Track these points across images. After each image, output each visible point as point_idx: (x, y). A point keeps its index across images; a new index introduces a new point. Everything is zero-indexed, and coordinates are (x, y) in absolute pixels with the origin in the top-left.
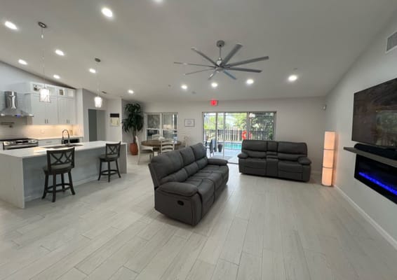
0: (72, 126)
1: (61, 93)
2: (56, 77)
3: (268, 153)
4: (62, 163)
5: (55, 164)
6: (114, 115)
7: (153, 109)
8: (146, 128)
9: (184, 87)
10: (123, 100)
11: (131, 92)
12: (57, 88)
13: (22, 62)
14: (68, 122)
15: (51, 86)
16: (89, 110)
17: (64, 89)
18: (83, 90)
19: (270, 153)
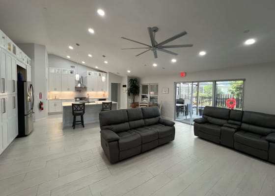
0: (105, 92)
1: (100, 75)
2: (97, 67)
3: (230, 121)
4: (78, 110)
5: (75, 110)
6: (124, 86)
7: (145, 82)
8: (141, 94)
9: (155, 65)
10: (128, 77)
11: (129, 71)
12: (98, 73)
13: (83, 62)
14: (102, 90)
15: (96, 72)
16: (112, 84)
17: (101, 73)
18: (109, 73)
19: (232, 122)
